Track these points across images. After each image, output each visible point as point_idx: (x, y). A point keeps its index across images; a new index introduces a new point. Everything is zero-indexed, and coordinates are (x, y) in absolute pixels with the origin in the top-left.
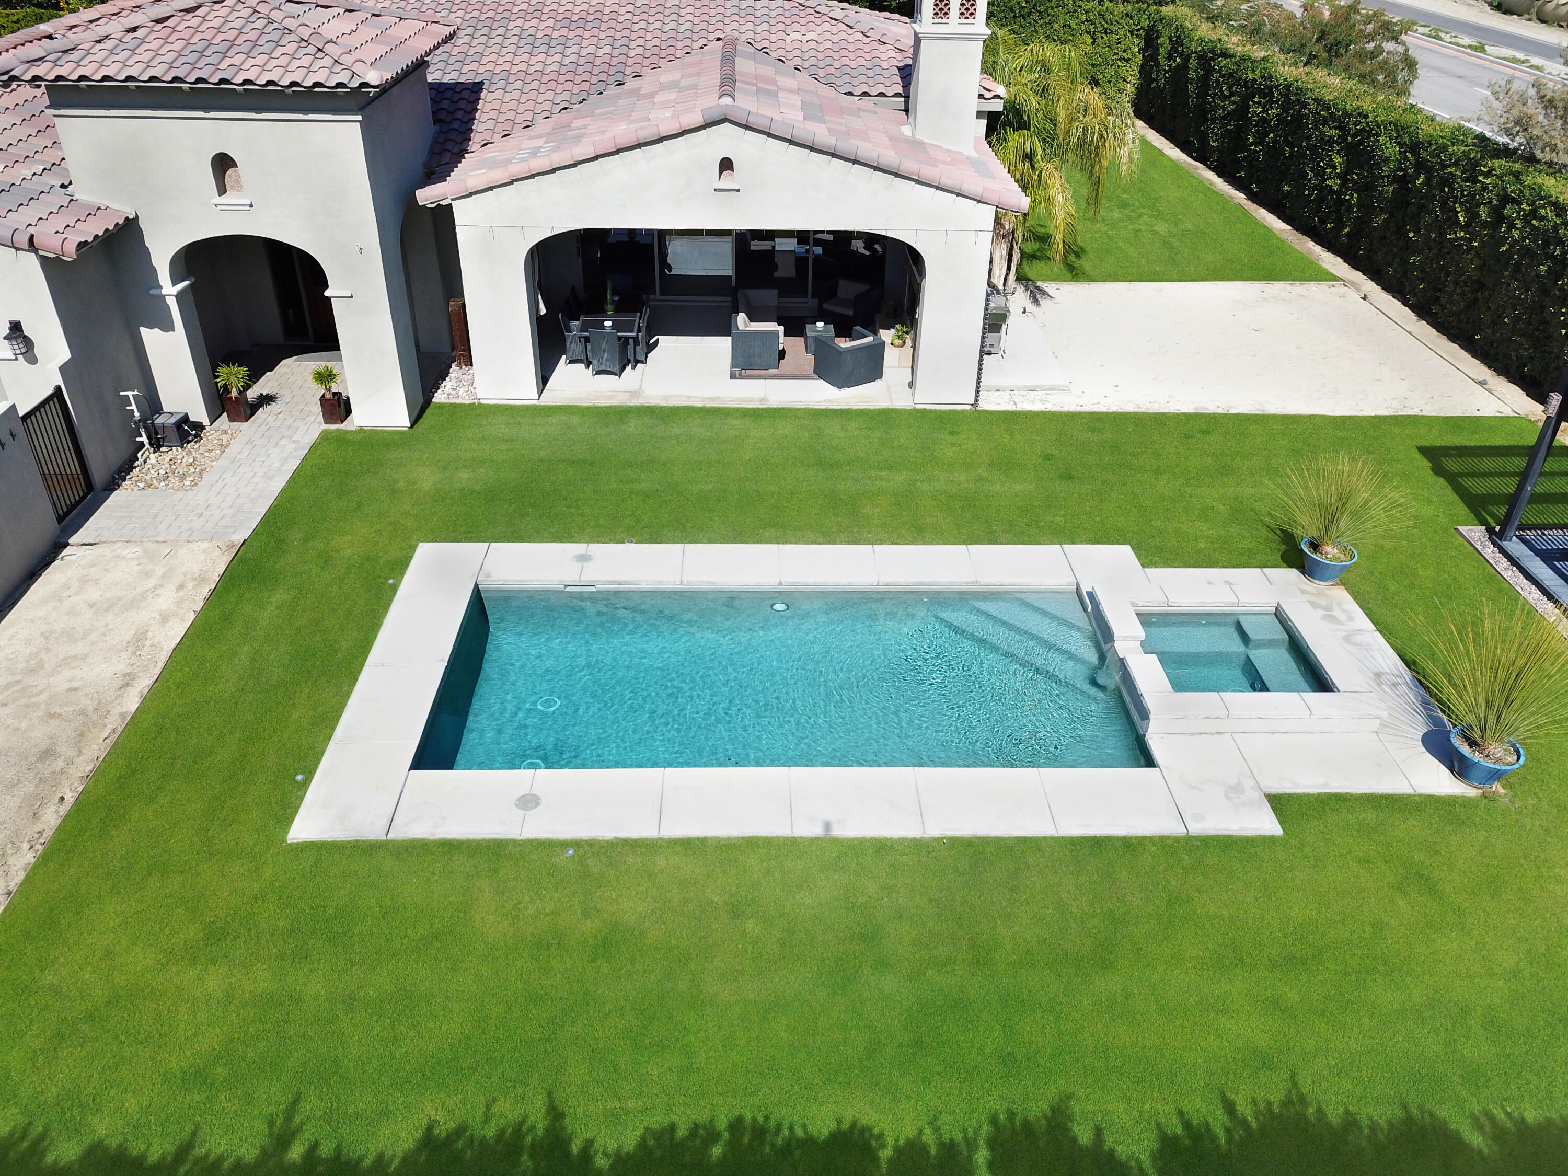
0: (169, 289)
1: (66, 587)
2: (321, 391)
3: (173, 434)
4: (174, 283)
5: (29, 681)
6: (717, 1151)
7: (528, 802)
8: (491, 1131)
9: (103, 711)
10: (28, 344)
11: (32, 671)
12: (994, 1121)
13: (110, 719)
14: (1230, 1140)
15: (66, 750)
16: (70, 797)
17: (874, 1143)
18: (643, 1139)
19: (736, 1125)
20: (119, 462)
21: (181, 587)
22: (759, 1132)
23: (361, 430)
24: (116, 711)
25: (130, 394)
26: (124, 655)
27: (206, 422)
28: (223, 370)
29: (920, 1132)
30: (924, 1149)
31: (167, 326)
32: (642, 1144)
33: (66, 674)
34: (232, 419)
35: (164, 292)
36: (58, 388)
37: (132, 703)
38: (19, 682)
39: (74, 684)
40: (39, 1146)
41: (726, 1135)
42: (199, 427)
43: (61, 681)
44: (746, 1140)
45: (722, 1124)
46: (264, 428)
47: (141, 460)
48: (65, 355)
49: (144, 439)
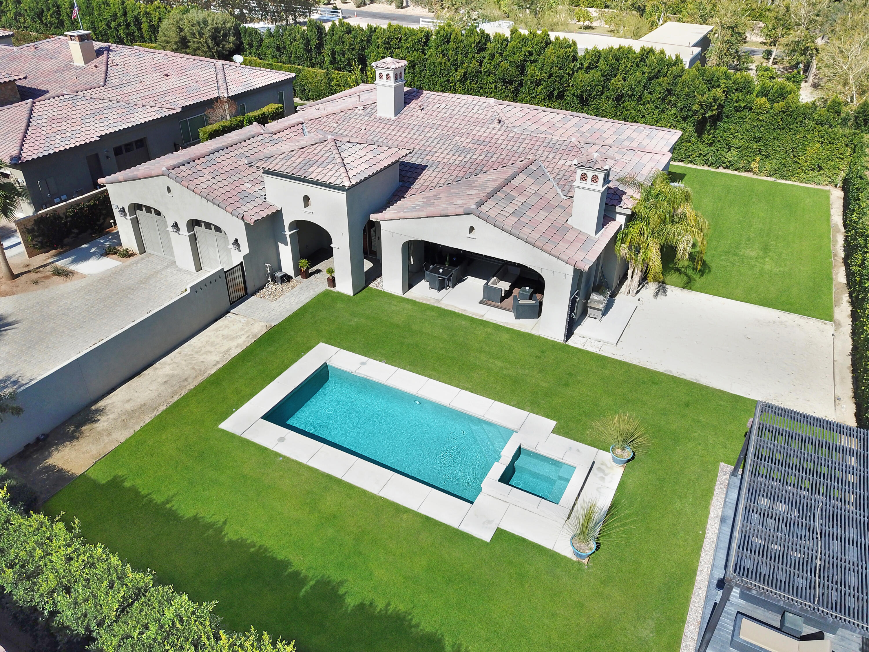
0: (288, 233)
1: (221, 327)
2: (329, 275)
3: (279, 279)
4: (290, 231)
5: (195, 356)
6: (252, 550)
7: (282, 440)
8: (209, 521)
9: (205, 371)
10: (239, 246)
11: (197, 352)
12: (323, 576)
13: (206, 374)
14: (379, 613)
15: (190, 380)
16: (183, 394)
17: (289, 567)
18: (239, 539)
19: (260, 547)
20: (258, 287)
21: (248, 337)
22: (266, 550)
23: (338, 292)
24: (208, 372)
25: (268, 265)
26: (221, 355)
27: (293, 277)
28: (303, 261)
29: (302, 570)
30: (300, 574)
31: (286, 244)
32: (237, 540)
33: (204, 356)
34: (302, 277)
35: (286, 233)
36: (242, 262)
37: (212, 372)
38: (193, 355)
39: (204, 360)
40: (123, 481)
41: (257, 547)
42: (291, 278)
43: (201, 359)
44: (261, 551)
45: (258, 544)
46: (310, 283)
47: (266, 287)
48: (247, 251)
49: (270, 279)
